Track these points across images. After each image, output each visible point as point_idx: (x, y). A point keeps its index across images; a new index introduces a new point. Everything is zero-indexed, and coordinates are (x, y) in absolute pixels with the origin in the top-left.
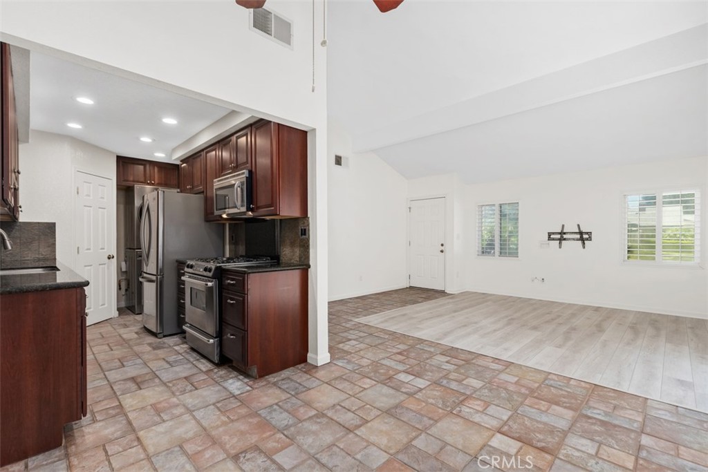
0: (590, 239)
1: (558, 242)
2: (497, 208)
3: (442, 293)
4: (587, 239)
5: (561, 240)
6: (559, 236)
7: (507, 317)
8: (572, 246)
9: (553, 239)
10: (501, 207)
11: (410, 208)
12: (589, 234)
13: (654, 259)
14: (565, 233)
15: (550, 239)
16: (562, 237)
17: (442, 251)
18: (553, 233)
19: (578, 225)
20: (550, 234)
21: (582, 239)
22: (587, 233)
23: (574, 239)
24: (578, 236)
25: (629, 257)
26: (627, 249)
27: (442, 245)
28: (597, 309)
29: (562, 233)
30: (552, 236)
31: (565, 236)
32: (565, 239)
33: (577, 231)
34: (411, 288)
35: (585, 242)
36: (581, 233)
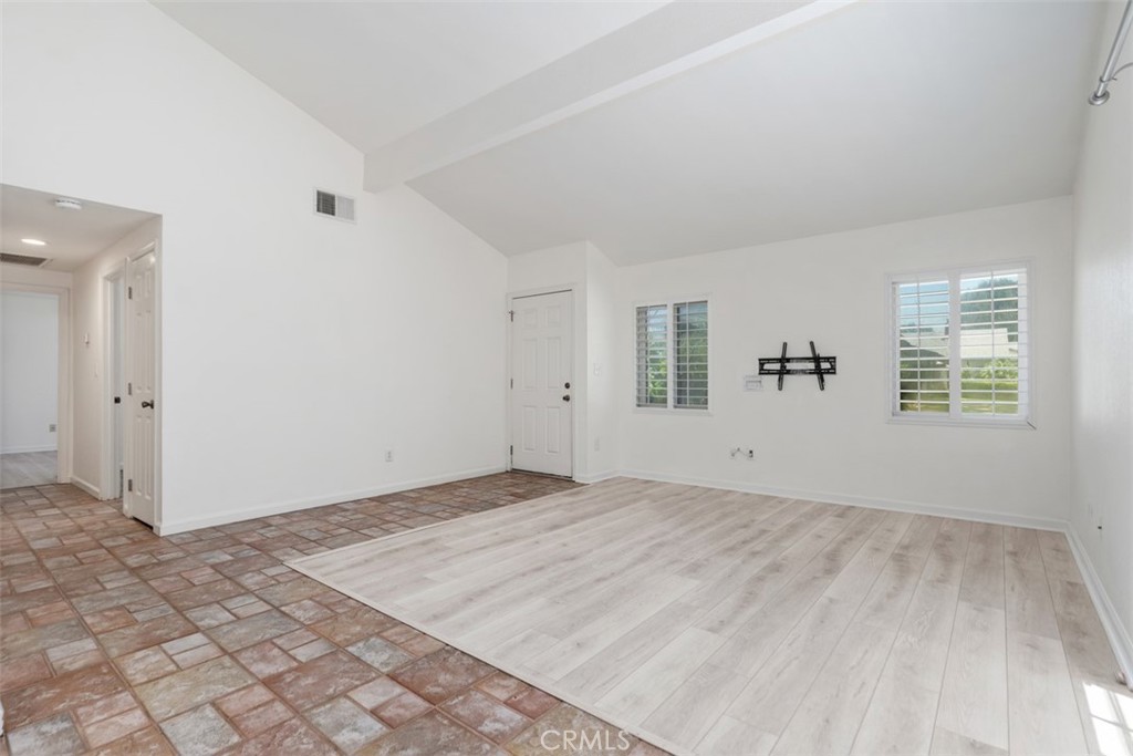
0: (832, 371)
1: (777, 376)
2: (670, 312)
3: (565, 482)
4: (828, 372)
5: (783, 372)
6: (777, 366)
7: (652, 538)
8: (802, 385)
9: (769, 372)
10: (678, 309)
11: (512, 313)
12: (831, 360)
13: (946, 408)
14: (788, 360)
15: (762, 371)
16: (783, 367)
17: (566, 398)
18: (769, 360)
19: (812, 344)
20: (762, 362)
21: (819, 372)
22: (827, 359)
23: (803, 372)
24: (811, 366)
25: (903, 407)
26: (899, 391)
27: (567, 386)
28: (844, 512)
29: (783, 360)
30: (767, 366)
31: (789, 366)
32: (788, 372)
33: (810, 355)
34: (514, 472)
35: (825, 376)
36: (817, 359)
